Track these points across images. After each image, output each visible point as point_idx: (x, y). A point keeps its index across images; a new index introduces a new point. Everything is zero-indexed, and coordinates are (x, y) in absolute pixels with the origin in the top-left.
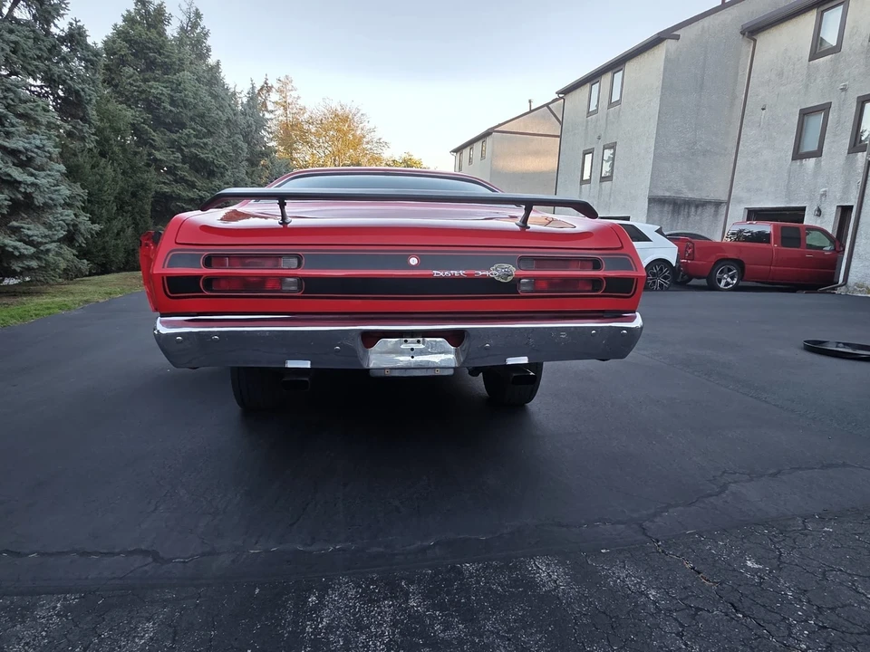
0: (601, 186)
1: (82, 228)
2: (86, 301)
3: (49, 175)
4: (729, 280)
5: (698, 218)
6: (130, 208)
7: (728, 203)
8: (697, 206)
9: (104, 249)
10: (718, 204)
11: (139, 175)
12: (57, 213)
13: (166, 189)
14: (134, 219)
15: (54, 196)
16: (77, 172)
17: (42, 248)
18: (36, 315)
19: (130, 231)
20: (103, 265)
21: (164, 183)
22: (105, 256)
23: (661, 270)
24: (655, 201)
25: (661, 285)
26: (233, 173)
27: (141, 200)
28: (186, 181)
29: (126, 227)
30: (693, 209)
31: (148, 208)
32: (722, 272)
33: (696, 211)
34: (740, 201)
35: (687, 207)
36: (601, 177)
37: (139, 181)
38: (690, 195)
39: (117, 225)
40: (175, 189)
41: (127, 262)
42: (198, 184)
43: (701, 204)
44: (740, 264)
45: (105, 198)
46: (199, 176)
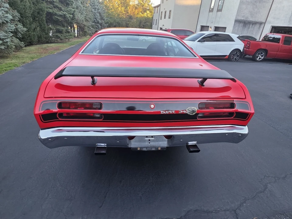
0: (217, 14)
1: (19, 30)
2: (24, 63)
3: (2, 10)
4: (261, 57)
5: (252, 29)
6: (38, 19)
7: (265, 23)
8: (253, 24)
9: (29, 36)
10: (261, 23)
11: (40, 5)
12: (8, 26)
13: (51, 11)
14: (40, 23)
15: (6, 19)
16: (15, 4)
17: (5, 41)
18: (5, 70)
19: (38, 29)
20: (30, 42)
21: (50, 8)
22: (30, 39)
23: (237, 53)
24: (237, 21)
25: (236, 59)
26: (76, 3)
27: (42, 15)
28: (58, 7)
29: (37, 27)
30: (251, 25)
31: (44, 19)
32: (259, 54)
33: (252, 26)
34: (270, 23)
35: (249, 24)
36: (218, 10)
37: (40, 7)
38: (251, 19)
39: (33, 26)
40: (54, 11)
41: (39, 41)
42: (63, 9)
43: (255, 23)
44: (266, 51)
45: (27, 15)
46: (63, 5)
